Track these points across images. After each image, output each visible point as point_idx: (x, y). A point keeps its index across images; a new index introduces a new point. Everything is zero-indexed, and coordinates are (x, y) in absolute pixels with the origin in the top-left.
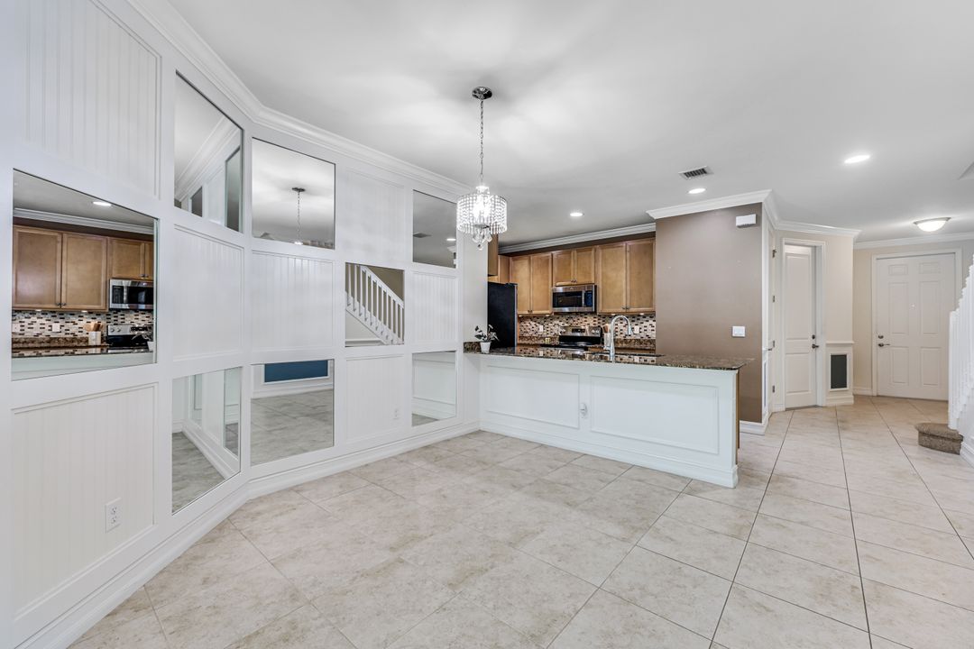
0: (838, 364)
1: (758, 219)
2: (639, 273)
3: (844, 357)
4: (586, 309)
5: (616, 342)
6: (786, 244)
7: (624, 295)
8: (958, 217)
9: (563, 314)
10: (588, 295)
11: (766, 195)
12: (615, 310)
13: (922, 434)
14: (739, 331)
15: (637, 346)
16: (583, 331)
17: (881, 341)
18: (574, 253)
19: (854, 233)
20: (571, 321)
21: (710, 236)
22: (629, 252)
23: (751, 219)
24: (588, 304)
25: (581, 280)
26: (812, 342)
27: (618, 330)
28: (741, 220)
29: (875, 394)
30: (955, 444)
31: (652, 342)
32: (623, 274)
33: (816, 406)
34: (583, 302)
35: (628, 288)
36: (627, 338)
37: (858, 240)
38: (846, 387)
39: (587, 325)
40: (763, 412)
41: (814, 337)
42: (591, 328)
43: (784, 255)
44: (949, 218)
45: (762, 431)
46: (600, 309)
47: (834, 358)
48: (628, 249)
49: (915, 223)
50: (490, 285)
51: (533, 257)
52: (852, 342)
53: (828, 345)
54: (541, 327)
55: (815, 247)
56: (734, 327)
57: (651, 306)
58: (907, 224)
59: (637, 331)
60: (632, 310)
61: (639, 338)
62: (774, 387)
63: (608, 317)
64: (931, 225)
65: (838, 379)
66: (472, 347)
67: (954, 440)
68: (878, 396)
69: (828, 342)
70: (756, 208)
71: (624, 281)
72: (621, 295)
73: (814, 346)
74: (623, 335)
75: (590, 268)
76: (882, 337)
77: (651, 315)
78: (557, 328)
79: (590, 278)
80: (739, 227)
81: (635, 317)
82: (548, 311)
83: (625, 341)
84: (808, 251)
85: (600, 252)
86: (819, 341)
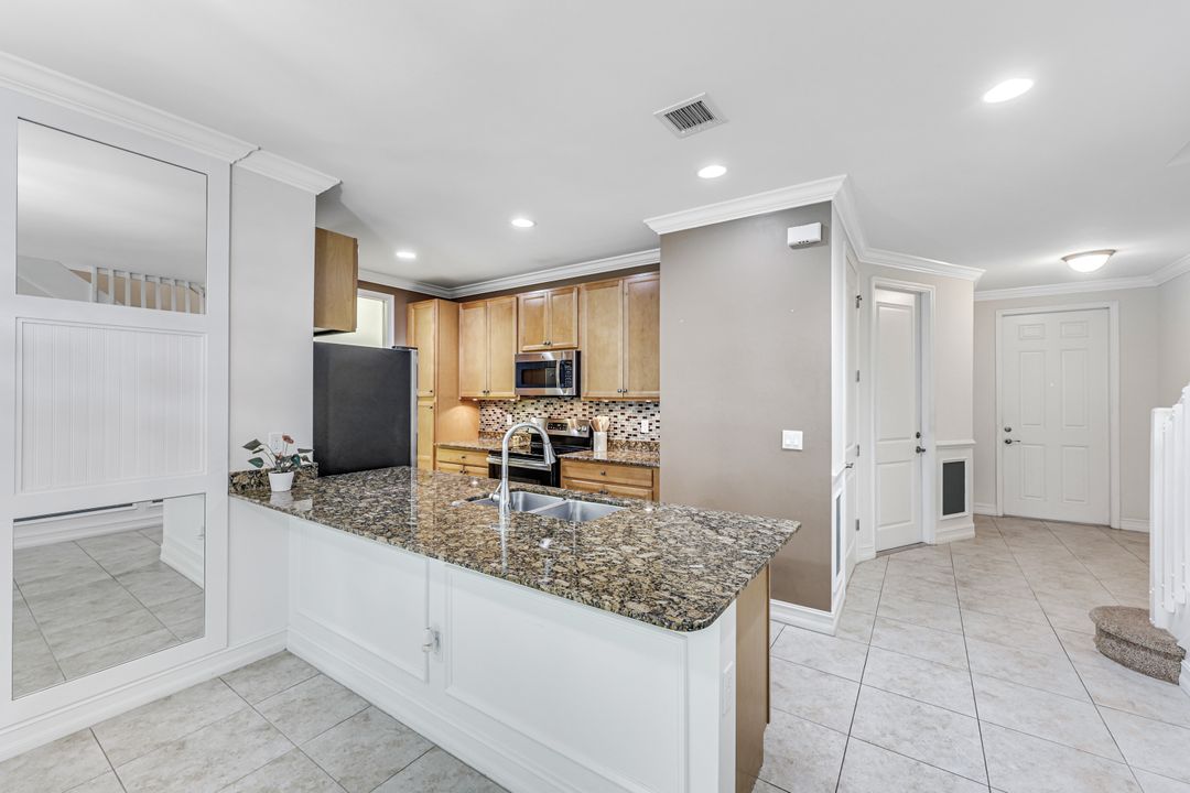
0: (953, 476)
1: (825, 231)
2: (643, 330)
3: (961, 465)
4: (560, 391)
6: (878, 287)
7: (620, 367)
8: (1128, 250)
10: (566, 367)
11: (838, 186)
12: (608, 394)
13: (1103, 633)
14: (793, 439)
16: (563, 427)
17: (1008, 436)
18: (549, 295)
19: (974, 274)
20: (551, 409)
22: (628, 294)
23: (811, 232)
24: (565, 383)
25: (557, 341)
26: (915, 442)
27: (618, 426)
28: (797, 234)
29: (1001, 514)
30: (1170, 663)
33: (920, 544)
34: (558, 380)
35: (626, 356)
36: (632, 439)
37: (980, 287)
38: (963, 510)
39: (571, 417)
40: (833, 590)
41: (918, 436)
42: (574, 422)
43: (874, 305)
44: (1114, 251)
45: (830, 627)
46: (584, 392)
47: (947, 467)
48: (626, 290)
49: (1065, 259)
51: (491, 303)
52: (973, 442)
53: (939, 448)
55: (920, 294)
56: (784, 432)
57: (655, 387)
58: (1050, 260)
59: (645, 428)
60: (633, 394)
61: (648, 440)
62: (858, 522)
64: (1087, 263)
65: (953, 501)
67: (1167, 655)
68: (1004, 516)
69: (940, 443)
70: (820, 212)
71: (620, 344)
72: (616, 367)
73: (919, 450)
74: (625, 435)
75: (571, 320)
76: (1010, 430)
77: (655, 403)
79: (571, 339)
80: (794, 247)
82: (510, 392)
83: (629, 444)
84: (908, 299)
85: (585, 295)
86: (925, 443)
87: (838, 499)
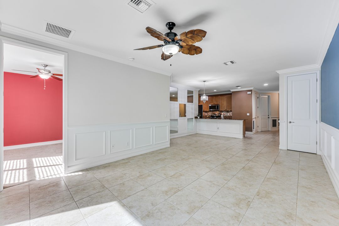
1: (252, 93)
3: (276, 120)
4: (217, 110)
5: (224, 117)
6: (261, 95)
9: (211, 111)
10: (218, 107)
11: (253, 88)
14: (248, 114)
15: (228, 117)
16: (216, 114)
18: (214, 97)
20: (213, 112)
21: (242, 95)
23: (250, 93)
25: (216, 103)
27: (224, 114)
28: (248, 93)
31: (231, 117)
32: (225, 102)
33: (269, 131)
34: (216, 108)
38: (276, 126)
39: (217, 113)
40: (253, 130)
41: (268, 116)
42: (218, 114)
43: (261, 97)
46: (220, 110)
47: (273, 120)
48: (226, 97)
50: (199, 105)
52: (278, 117)
53: (271, 117)
54: (206, 114)
55: (269, 96)
57: (231, 109)
59: (228, 114)
60: (227, 110)
62: (258, 126)
63: (222, 111)
65: (274, 125)
66: (196, 118)
70: (251, 91)
71: (225, 104)
72: (225, 106)
73: (269, 118)
75: (218, 101)
77: (231, 111)
78: (210, 114)
79: (218, 103)
81: (228, 112)
82: (208, 110)
83: (226, 117)
84: (267, 96)
86: (270, 117)
87: (254, 121)
